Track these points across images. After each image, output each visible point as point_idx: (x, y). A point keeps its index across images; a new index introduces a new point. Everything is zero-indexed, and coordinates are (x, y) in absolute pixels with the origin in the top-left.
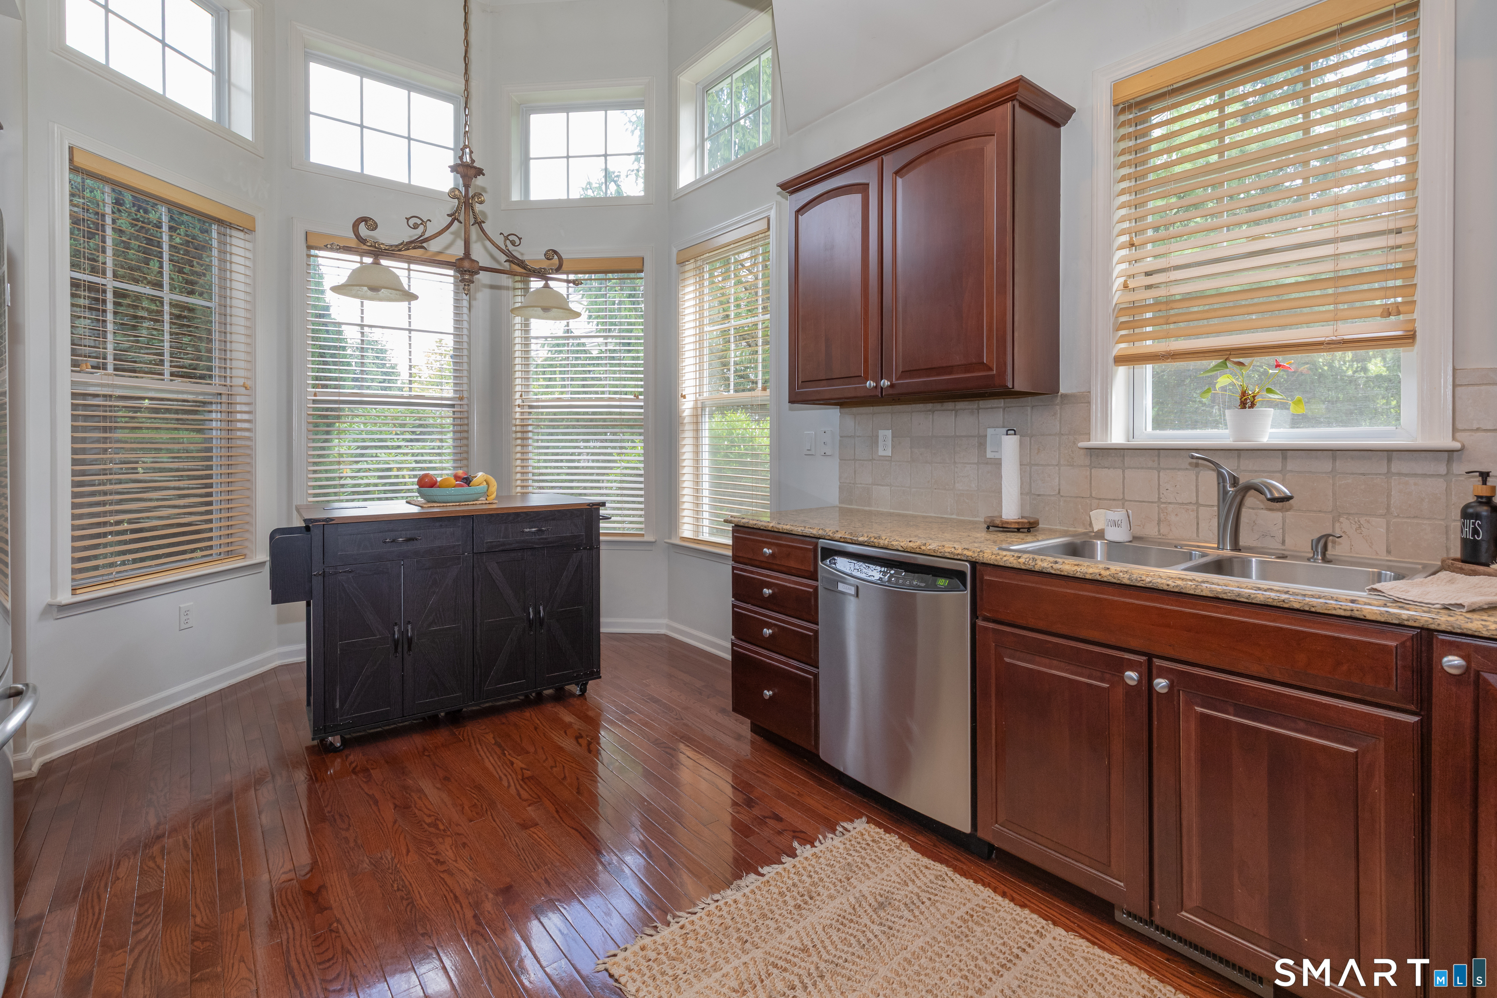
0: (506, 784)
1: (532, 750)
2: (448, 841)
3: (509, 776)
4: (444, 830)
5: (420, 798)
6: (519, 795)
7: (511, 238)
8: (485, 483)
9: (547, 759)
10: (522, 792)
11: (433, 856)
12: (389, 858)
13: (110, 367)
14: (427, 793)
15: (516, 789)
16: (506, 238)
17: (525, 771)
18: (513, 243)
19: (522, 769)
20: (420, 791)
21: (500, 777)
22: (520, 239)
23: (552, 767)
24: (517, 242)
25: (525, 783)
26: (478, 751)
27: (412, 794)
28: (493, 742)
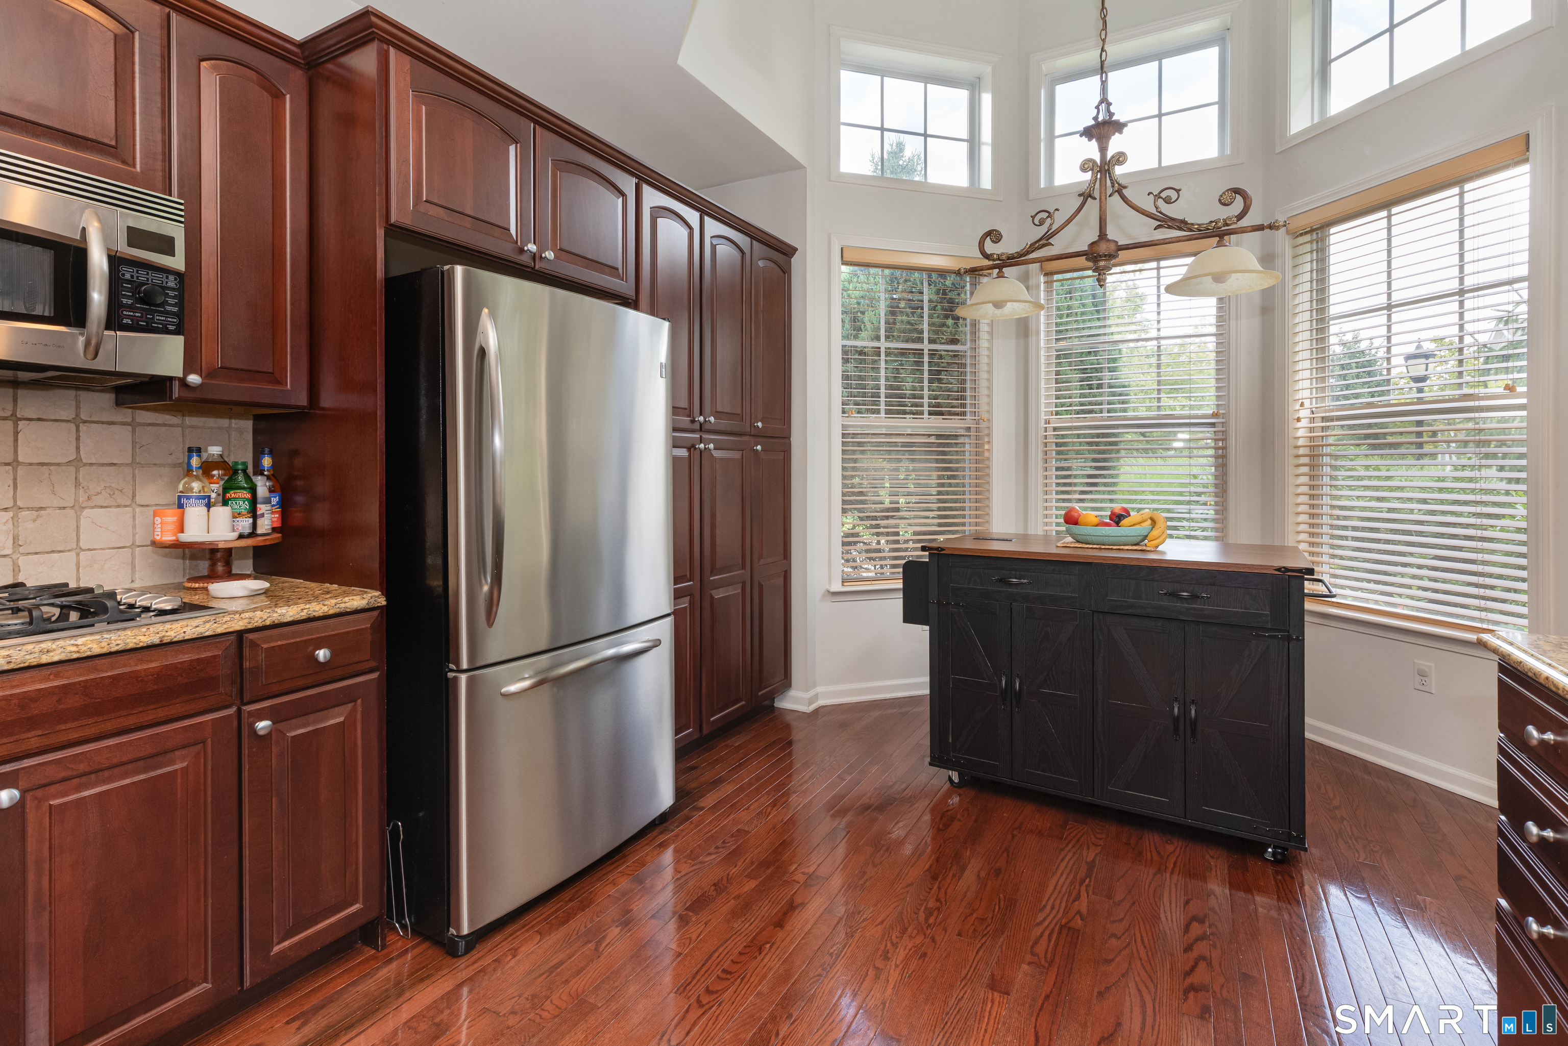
0: (1039, 920)
1: (1118, 897)
2: (919, 939)
3: (1054, 912)
4: (929, 925)
5: (954, 875)
6: (1037, 941)
7: (1163, 195)
8: (1149, 522)
9: (1121, 920)
10: (1044, 942)
11: (889, 944)
12: (865, 916)
13: (883, 412)
14: (965, 874)
15: (1042, 935)
16: (1158, 196)
17: (1078, 918)
18: (1168, 201)
19: (1079, 912)
20: (963, 869)
21: (1045, 906)
22: (1178, 191)
23: (1114, 935)
24: (1174, 195)
25: (1060, 933)
26: (1062, 860)
27: (954, 867)
28: (1090, 859)
